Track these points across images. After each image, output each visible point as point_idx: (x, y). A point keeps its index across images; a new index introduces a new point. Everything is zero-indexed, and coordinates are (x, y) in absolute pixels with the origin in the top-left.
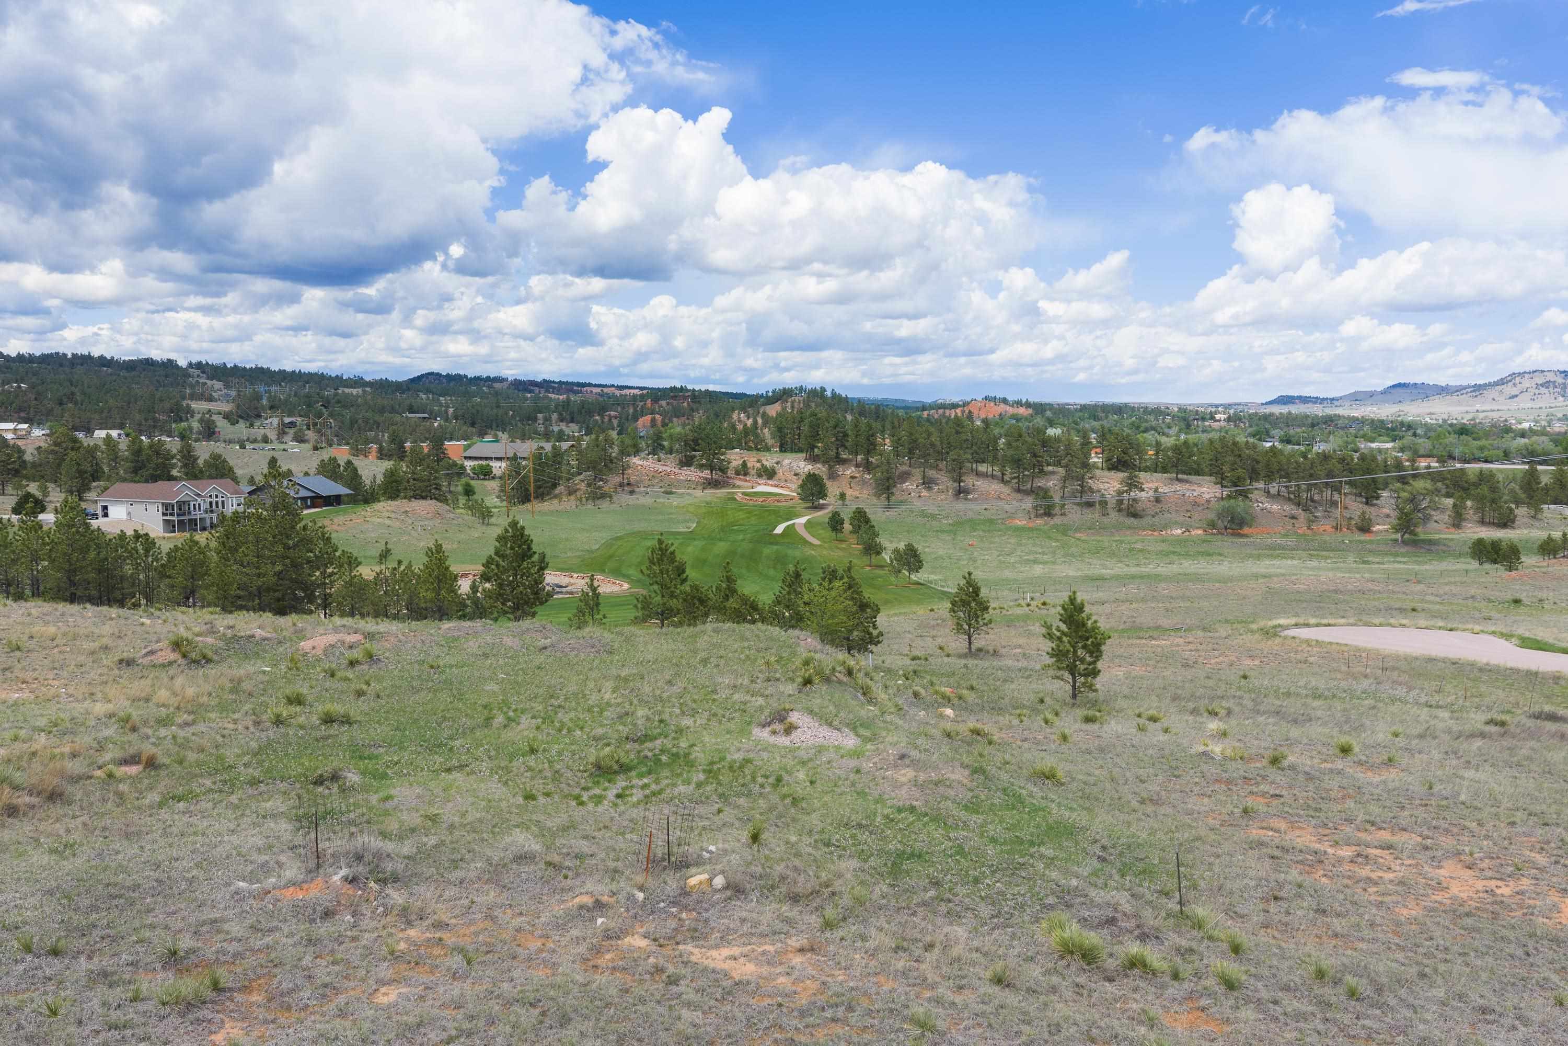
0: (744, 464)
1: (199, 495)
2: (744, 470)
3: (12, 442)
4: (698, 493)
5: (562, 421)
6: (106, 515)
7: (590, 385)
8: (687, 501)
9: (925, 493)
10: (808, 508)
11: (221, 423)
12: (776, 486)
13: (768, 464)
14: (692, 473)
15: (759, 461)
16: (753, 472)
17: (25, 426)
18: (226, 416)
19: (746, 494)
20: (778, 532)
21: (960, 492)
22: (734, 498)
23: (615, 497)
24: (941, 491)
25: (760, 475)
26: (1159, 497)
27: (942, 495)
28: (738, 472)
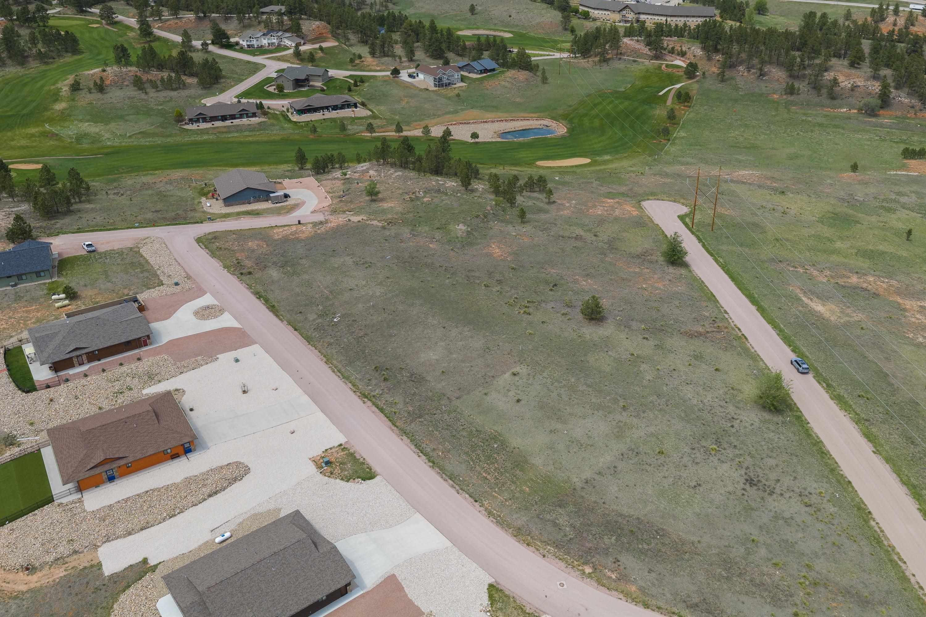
0: (673, 48)
1: (445, 74)
2: (672, 51)
4: (647, 62)
6: (418, 76)
8: (641, 67)
9: (746, 74)
10: (687, 78)
12: (683, 61)
13: (684, 49)
14: (647, 50)
15: (681, 47)
16: (676, 52)
19: (667, 66)
20: (661, 94)
21: (761, 75)
22: (661, 67)
23: (610, 62)
24: (754, 73)
25: (678, 55)
26: (854, 88)
27: (751, 76)
28: (669, 52)
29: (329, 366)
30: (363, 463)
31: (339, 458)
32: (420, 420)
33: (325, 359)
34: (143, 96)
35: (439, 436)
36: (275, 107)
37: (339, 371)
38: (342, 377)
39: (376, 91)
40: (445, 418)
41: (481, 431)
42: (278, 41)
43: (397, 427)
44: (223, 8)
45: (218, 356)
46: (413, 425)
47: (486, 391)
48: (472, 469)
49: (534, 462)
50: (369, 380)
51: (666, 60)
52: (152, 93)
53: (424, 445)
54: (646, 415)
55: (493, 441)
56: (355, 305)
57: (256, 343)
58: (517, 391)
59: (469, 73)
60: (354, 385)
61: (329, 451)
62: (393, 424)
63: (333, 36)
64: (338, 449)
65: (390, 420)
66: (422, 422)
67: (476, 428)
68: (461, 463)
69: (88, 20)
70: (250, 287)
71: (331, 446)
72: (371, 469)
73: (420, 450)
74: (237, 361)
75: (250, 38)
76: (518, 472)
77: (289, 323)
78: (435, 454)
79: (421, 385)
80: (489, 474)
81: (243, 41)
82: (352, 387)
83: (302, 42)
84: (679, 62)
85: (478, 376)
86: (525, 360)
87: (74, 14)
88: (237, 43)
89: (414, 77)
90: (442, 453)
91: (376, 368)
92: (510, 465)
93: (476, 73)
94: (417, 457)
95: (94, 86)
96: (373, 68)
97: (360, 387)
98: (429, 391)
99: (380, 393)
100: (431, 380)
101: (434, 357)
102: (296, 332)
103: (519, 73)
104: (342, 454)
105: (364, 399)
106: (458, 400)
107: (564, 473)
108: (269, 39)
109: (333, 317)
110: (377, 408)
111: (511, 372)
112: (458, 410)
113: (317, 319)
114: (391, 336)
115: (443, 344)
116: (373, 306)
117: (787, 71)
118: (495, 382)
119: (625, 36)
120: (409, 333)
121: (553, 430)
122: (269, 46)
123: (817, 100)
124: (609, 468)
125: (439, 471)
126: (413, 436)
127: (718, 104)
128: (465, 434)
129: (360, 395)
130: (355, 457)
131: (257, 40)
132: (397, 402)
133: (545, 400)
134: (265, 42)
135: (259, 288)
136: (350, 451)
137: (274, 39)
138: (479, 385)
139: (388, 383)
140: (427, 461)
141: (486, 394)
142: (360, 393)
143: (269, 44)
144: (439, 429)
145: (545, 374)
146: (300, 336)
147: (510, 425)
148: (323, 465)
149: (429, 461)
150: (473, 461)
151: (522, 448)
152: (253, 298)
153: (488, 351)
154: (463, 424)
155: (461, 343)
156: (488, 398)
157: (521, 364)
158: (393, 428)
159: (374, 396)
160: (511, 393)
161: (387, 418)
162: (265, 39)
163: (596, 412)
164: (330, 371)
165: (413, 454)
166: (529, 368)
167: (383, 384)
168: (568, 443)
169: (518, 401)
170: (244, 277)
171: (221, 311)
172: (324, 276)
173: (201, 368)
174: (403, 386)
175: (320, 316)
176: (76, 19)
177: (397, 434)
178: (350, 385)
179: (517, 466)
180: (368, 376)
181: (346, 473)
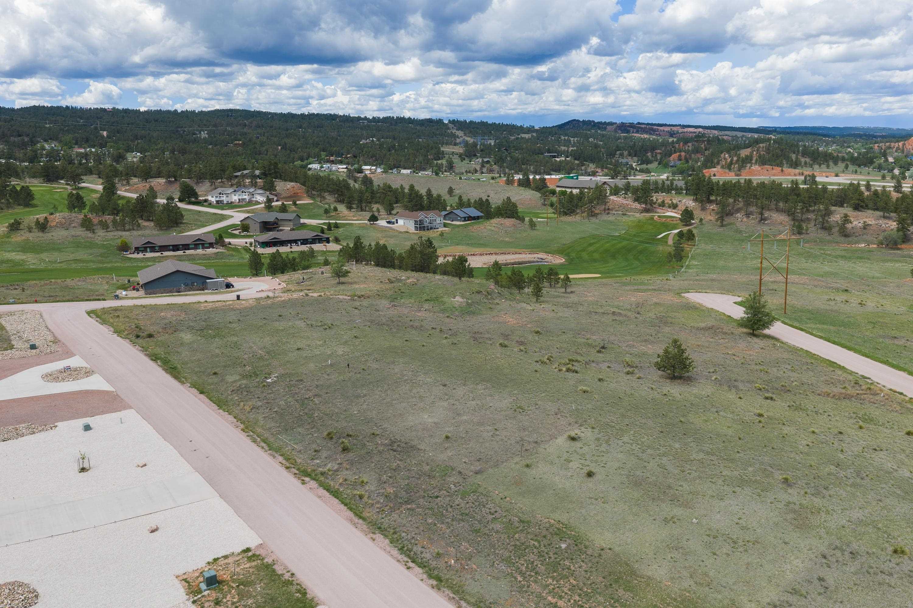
0: (663, 202)
1: (426, 217)
2: (663, 204)
3: (368, 176)
4: (638, 215)
5: (629, 156)
6: (397, 223)
7: (665, 125)
8: (632, 218)
9: (745, 219)
10: (683, 225)
11: (456, 160)
12: (676, 213)
13: (674, 202)
14: (637, 205)
15: (671, 200)
16: (667, 205)
17: (374, 168)
18: (460, 156)
19: (659, 217)
20: (659, 237)
21: (762, 219)
22: (653, 218)
23: (599, 216)
24: (753, 219)
25: (670, 207)
26: (866, 226)
27: (752, 221)
28: (660, 206)
29: (247, 434)
30: (289, 583)
31: (238, 574)
32: (409, 506)
33: (242, 426)
34: (90, 235)
35: (448, 531)
36: (236, 244)
37: (264, 441)
38: (267, 448)
39: (351, 233)
40: (457, 502)
41: (528, 522)
42: (249, 197)
43: (364, 519)
44: (195, 172)
45: (56, 424)
46: (395, 516)
47: (528, 462)
48: (521, 590)
49: (650, 573)
50: (315, 451)
51: (658, 213)
52: (101, 233)
53: (417, 549)
54: (832, 492)
55: (556, 538)
56: (303, 364)
57: (131, 407)
58: (582, 461)
59: (452, 221)
60: (287, 459)
61: (222, 562)
62: (356, 514)
63: (308, 196)
64: (241, 557)
65: (351, 509)
66: (413, 510)
67: (519, 517)
68: (498, 579)
69: (53, 187)
70: (144, 349)
71: (228, 553)
72: (305, 594)
73: (409, 556)
74: (87, 428)
75: (220, 194)
76: (621, 592)
77: (194, 385)
78: (441, 564)
79: (409, 456)
80: (561, 597)
81: (213, 197)
82: (284, 462)
83: (275, 199)
84: (670, 213)
85: (509, 442)
86: (585, 421)
87: (40, 183)
88: (206, 201)
89: (393, 223)
90: (457, 560)
91: (329, 434)
92: (601, 579)
93: (460, 221)
94: (402, 569)
95: (35, 225)
96: (349, 218)
97: (299, 461)
98: (424, 464)
99: (335, 468)
100: (427, 449)
101: (430, 420)
102: (202, 396)
103: (506, 220)
104: (248, 565)
105: (303, 478)
106: (479, 476)
107: (719, 592)
108: (239, 195)
109: (266, 378)
110: (328, 490)
111: (566, 436)
112: (480, 490)
113: (240, 380)
114: (358, 397)
115: (445, 404)
116: (331, 365)
117: (789, 215)
118: (541, 450)
119: (611, 194)
120: (389, 392)
121: (669, 518)
122: (239, 202)
123: (828, 238)
124: (810, 582)
125: (452, 595)
126: (395, 533)
127: (724, 243)
128: (498, 526)
129: (297, 472)
130: (274, 571)
131: (227, 197)
132: (365, 480)
133: (638, 473)
134: (235, 198)
135: (159, 351)
136: (266, 561)
137: (246, 195)
138: (514, 454)
139: (351, 455)
140: (425, 576)
141: (528, 466)
142: (298, 469)
143: (239, 200)
144: (447, 520)
145: (626, 439)
146: (207, 400)
147: (583, 511)
148: (203, 586)
149: (430, 576)
150: (521, 573)
151: (617, 549)
152: (147, 360)
153: (521, 411)
154: (493, 510)
155: (474, 403)
156: (533, 472)
157: (581, 426)
158: (356, 520)
159: (322, 474)
160: (574, 465)
161: (346, 505)
162: (235, 195)
163: (737, 489)
164: (248, 441)
165: (397, 564)
166: (596, 431)
167: (340, 458)
168: (706, 538)
169: (590, 474)
170: (140, 341)
171: (88, 373)
172: (261, 338)
173: (20, 439)
174: (376, 458)
175: (244, 377)
176: (41, 186)
177: (362, 531)
178: (281, 459)
179: (616, 581)
180: (314, 446)
181: (250, 601)
